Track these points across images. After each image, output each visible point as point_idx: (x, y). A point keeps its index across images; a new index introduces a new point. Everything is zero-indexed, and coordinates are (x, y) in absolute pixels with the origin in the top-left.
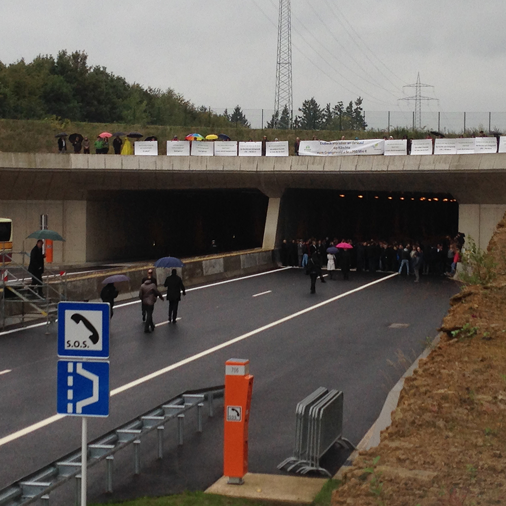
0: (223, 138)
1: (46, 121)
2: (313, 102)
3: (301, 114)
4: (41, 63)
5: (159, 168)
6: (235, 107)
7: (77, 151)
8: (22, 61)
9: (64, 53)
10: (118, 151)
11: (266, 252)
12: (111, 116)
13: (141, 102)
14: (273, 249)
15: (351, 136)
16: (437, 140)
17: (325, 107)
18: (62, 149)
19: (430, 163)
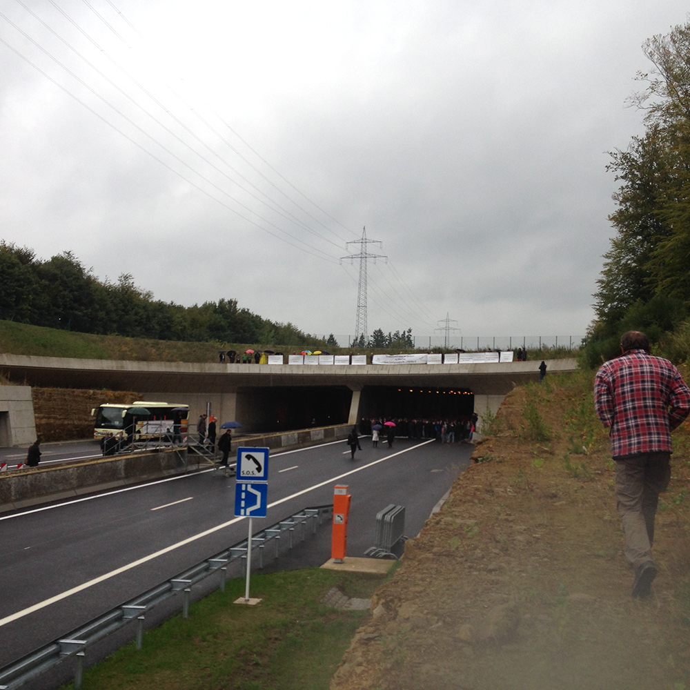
0: (325, 353)
1: (211, 342)
2: (380, 331)
3: (372, 339)
4: (208, 307)
5: (283, 372)
6: (330, 334)
7: (232, 362)
8: (196, 305)
9: (223, 300)
10: (257, 362)
11: (350, 426)
12: (253, 340)
13: (271, 331)
14: (355, 423)
15: (406, 352)
16: (461, 354)
17: (388, 334)
18: (222, 360)
19: (456, 369)
